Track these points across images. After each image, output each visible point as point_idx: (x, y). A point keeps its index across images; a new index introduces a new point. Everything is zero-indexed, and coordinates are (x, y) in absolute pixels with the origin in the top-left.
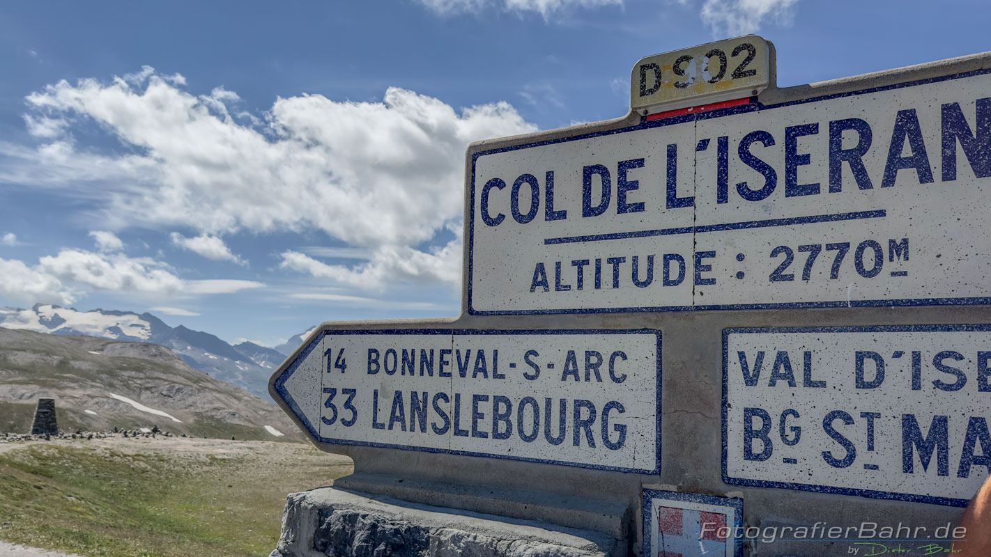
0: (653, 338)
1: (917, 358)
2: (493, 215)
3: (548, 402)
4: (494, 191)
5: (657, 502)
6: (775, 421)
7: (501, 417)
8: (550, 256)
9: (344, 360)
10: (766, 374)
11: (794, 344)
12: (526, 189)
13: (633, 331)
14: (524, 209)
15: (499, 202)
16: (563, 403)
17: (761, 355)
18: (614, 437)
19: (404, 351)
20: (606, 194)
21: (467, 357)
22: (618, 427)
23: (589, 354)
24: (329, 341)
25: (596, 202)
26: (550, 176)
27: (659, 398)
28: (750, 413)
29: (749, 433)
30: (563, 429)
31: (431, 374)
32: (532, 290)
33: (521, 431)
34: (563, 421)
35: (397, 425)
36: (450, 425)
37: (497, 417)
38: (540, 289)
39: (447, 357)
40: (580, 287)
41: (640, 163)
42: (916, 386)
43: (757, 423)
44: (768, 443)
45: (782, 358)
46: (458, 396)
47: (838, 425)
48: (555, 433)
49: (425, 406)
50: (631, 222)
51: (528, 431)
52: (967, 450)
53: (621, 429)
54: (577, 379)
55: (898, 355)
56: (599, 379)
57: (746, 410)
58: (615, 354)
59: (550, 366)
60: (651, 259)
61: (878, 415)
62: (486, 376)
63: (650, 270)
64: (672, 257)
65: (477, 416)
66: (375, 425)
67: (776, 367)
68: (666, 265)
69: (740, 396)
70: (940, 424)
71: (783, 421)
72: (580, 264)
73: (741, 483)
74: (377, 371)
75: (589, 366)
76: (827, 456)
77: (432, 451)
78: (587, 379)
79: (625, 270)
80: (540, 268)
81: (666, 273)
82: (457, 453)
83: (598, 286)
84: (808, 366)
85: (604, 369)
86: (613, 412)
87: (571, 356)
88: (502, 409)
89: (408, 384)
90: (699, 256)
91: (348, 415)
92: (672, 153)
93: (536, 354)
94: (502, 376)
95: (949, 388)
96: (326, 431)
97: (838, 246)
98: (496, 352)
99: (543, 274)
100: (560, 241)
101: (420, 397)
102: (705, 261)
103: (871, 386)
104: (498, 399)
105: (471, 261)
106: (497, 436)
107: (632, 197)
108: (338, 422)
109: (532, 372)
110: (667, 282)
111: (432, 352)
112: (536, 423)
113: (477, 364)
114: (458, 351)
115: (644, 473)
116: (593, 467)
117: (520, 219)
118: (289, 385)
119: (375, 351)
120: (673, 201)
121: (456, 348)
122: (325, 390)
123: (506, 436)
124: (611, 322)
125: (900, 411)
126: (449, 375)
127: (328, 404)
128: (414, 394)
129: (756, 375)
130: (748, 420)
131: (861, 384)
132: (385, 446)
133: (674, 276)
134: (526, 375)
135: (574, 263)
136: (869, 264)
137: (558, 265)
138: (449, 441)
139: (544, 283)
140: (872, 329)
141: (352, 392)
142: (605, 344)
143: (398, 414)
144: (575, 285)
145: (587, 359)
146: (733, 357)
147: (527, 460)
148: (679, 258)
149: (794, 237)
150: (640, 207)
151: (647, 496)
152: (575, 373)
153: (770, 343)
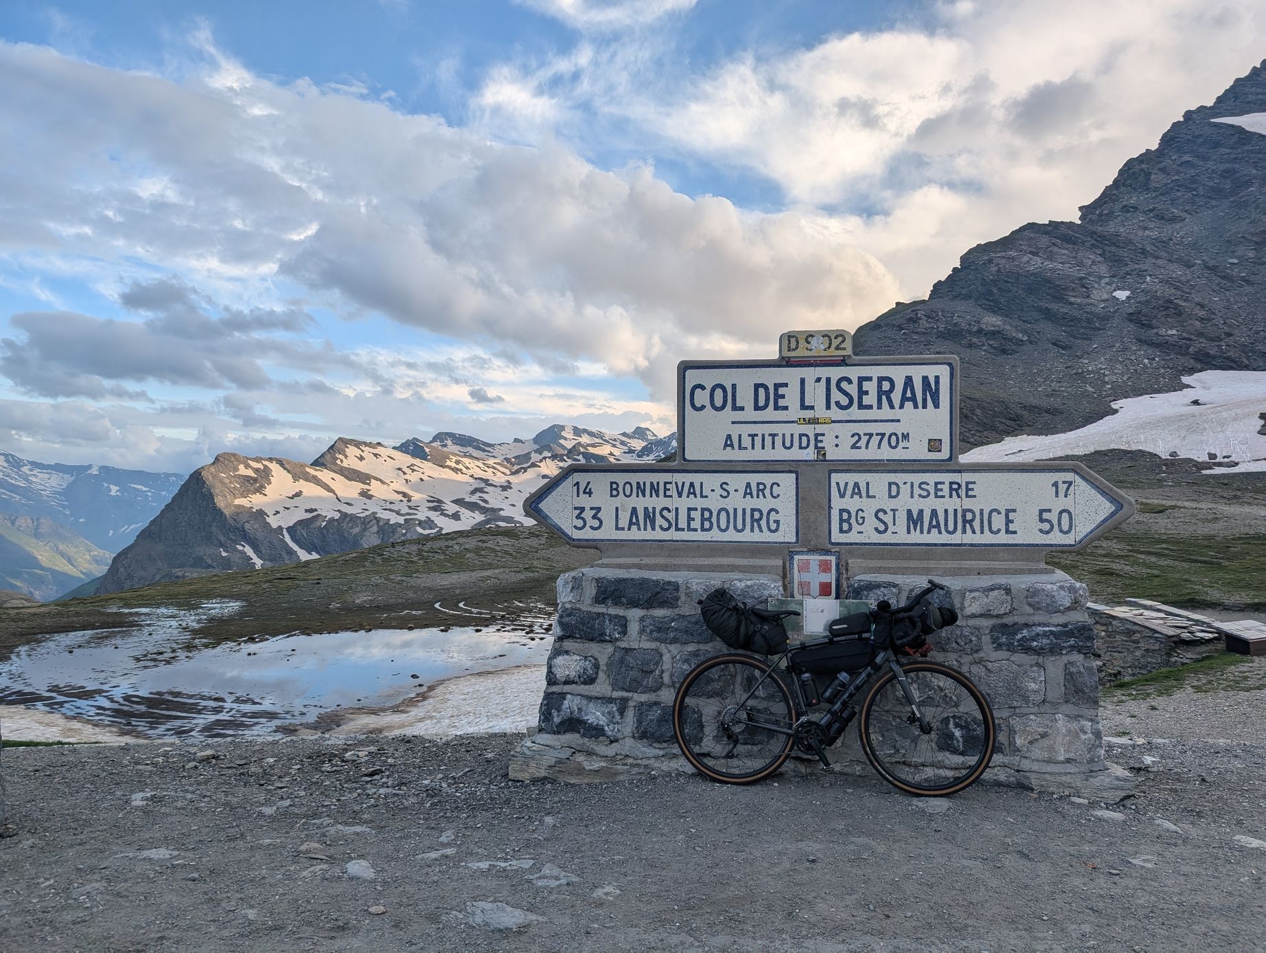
0: (794, 475)
1: (912, 484)
2: (698, 405)
3: (735, 510)
4: (698, 391)
5: (796, 557)
6: (853, 515)
7: (706, 519)
8: (735, 431)
9: (590, 489)
10: (849, 492)
11: (862, 478)
12: (719, 392)
13: (782, 472)
14: (719, 403)
15: (702, 398)
16: (744, 510)
17: (847, 484)
18: (773, 526)
19: (638, 483)
20: (767, 399)
21: (683, 486)
22: (775, 521)
23: (758, 484)
24: (577, 477)
25: (761, 403)
26: (734, 386)
27: (797, 505)
28: (842, 511)
29: (841, 521)
30: (744, 524)
31: (657, 496)
32: (724, 449)
33: (719, 527)
34: (744, 520)
35: (634, 528)
36: (674, 525)
37: (703, 520)
38: (729, 449)
39: (668, 486)
40: (753, 448)
41: (786, 385)
42: (912, 497)
43: (845, 516)
44: (850, 525)
45: (856, 485)
46: (677, 509)
47: (881, 515)
48: (740, 526)
49: (654, 516)
50: (781, 415)
51: (723, 526)
52: (931, 523)
53: (777, 522)
54: (752, 497)
55: (905, 483)
56: (765, 497)
57: (840, 510)
58: (773, 484)
59: (736, 491)
60: (792, 435)
61: (897, 510)
62: (696, 497)
63: (792, 441)
64: (804, 435)
65: (690, 519)
66: (617, 528)
67: (854, 489)
68: (800, 439)
69: (837, 503)
70: (921, 512)
71: (857, 514)
72: (753, 436)
73: (838, 544)
74: (617, 495)
75: (759, 490)
76: (876, 529)
77: (660, 541)
78: (758, 497)
79: (778, 440)
80: (729, 437)
81: (800, 443)
82: (677, 541)
83: (763, 448)
84: (868, 488)
85: (767, 492)
86: (773, 513)
87: (748, 485)
88: (707, 515)
89: (641, 503)
90: (817, 435)
91: (596, 523)
92: (803, 381)
93: (727, 484)
94: (706, 497)
95: (924, 497)
96: (576, 535)
97: (881, 434)
98: (702, 483)
99: (731, 441)
100: (741, 423)
101: (651, 510)
102: (820, 438)
103: (894, 497)
104: (703, 510)
105: (684, 430)
106: (703, 529)
107: (781, 403)
108: (587, 527)
109: (725, 494)
110: (801, 448)
111: (658, 483)
112: (728, 522)
113: (690, 490)
114: (676, 483)
115: (790, 543)
116: (762, 542)
117: (716, 409)
118: (545, 506)
119: (616, 483)
120: (804, 407)
121: (674, 481)
122: (576, 508)
123: (710, 529)
124: (771, 468)
125: (906, 508)
126: (671, 496)
127: (578, 517)
128: (646, 509)
129: (845, 493)
130: (841, 515)
131: (891, 496)
132: (625, 540)
133: (804, 444)
134: (721, 495)
135: (749, 435)
136: (893, 443)
137: (740, 436)
138: (672, 535)
139: (732, 445)
140: (895, 471)
141: (599, 509)
142: (767, 479)
143: (634, 520)
144: (750, 447)
145: (758, 487)
146: (833, 485)
147: (723, 542)
148: (807, 436)
149: (862, 429)
150: (786, 408)
151: (792, 554)
152: (751, 494)
153: (851, 478)
